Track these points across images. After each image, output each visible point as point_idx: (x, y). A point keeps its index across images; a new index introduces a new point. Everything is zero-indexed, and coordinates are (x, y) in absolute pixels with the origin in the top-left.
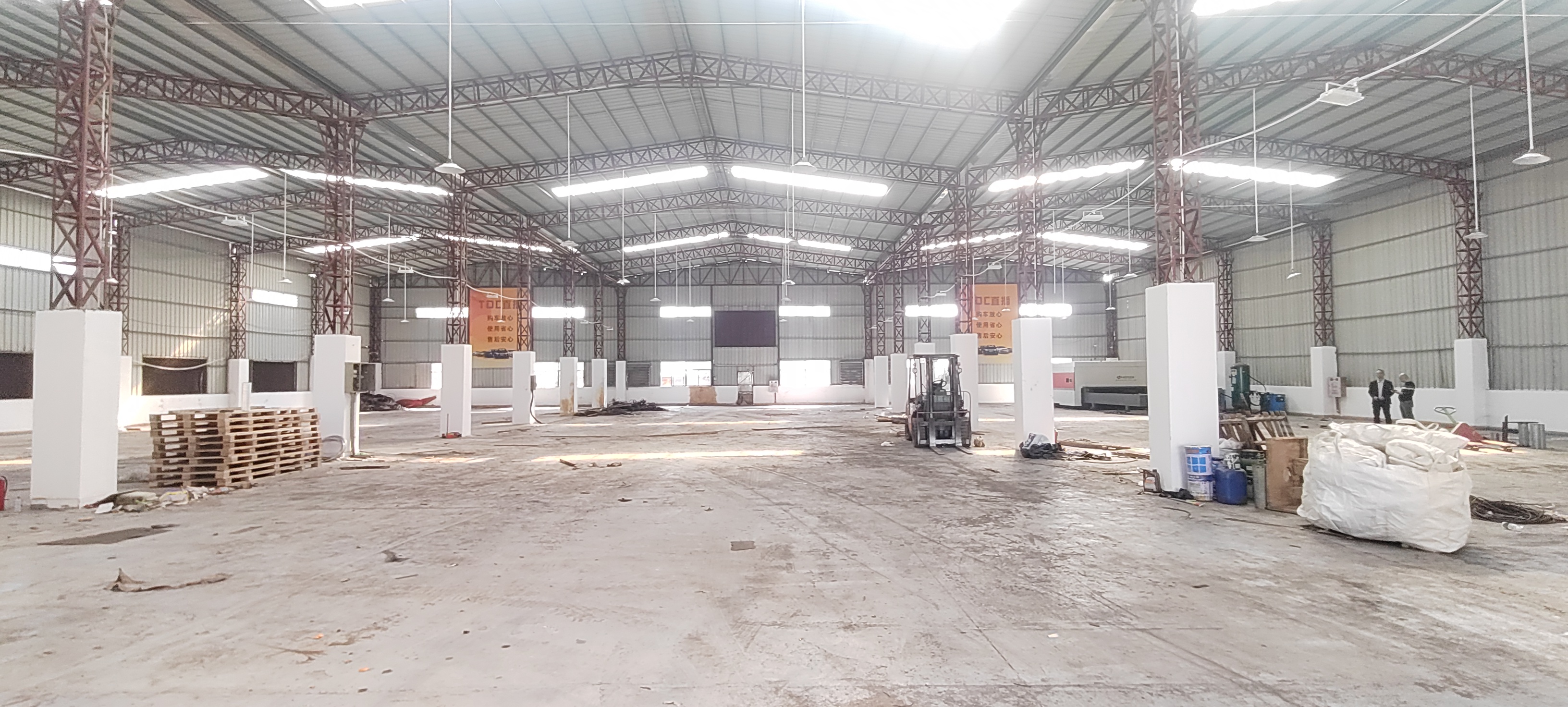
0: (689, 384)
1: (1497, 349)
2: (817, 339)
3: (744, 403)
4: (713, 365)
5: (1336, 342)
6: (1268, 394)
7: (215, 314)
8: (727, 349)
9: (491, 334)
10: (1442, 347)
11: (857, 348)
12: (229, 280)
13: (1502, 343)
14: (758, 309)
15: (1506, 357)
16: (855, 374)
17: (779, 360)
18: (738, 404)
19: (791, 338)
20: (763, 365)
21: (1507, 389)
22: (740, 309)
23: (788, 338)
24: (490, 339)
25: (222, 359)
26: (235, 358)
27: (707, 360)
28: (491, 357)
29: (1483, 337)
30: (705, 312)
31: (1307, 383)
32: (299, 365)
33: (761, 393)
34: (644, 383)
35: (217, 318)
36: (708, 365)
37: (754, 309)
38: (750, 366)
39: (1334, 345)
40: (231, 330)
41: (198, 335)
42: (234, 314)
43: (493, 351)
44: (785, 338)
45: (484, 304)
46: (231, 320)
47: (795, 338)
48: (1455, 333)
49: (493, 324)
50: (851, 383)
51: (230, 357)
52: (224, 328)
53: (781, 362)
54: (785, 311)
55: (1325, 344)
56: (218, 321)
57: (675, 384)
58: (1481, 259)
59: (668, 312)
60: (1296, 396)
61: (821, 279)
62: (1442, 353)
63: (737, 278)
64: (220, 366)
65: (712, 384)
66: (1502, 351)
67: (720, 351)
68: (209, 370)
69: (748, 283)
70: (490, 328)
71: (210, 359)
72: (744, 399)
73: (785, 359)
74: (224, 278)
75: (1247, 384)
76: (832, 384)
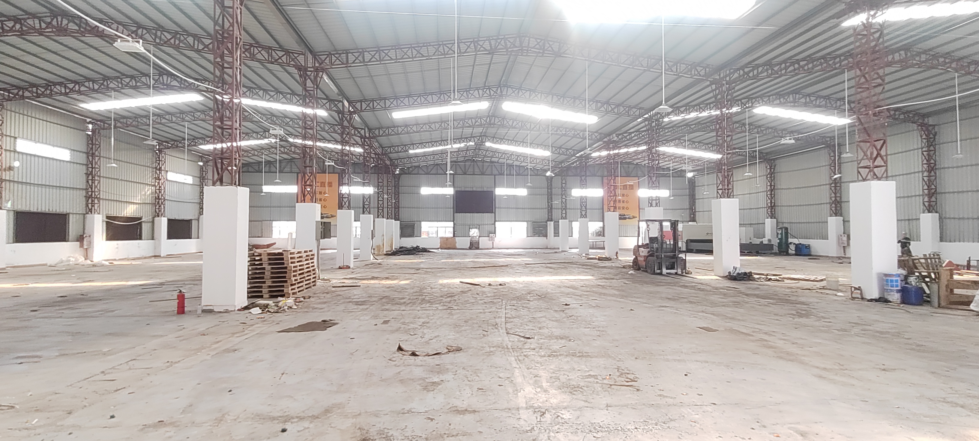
0: (440, 236)
1: (944, 220)
2: (518, 208)
3: (474, 248)
4: (454, 224)
5: (843, 215)
6: (800, 244)
7: (147, 188)
8: (463, 214)
10: (910, 218)
11: (542, 215)
12: (154, 166)
13: (948, 216)
14: (482, 190)
15: (950, 225)
16: (541, 230)
17: (495, 221)
18: (470, 248)
19: (503, 208)
20: (486, 224)
21: (950, 242)
22: (471, 190)
23: (501, 208)
25: (150, 217)
26: (158, 216)
27: (450, 221)
29: (936, 212)
30: (450, 191)
31: (825, 237)
32: (193, 221)
33: (484, 242)
34: (412, 235)
35: (148, 190)
36: (451, 224)
37: (480, 190)
38: (477, 225)
39: (841, 216)
40: (156, 198)
41: (137, 202)
42: (158, 188)
44: (499, 208)
46: (156, 192)
47: (505, 208)
50: (539, 236)
51: (155, 217)
52: (152, 197)
53: (496, 223)
54: (500, 191)
55: (836, 216)
56: (148, 193)
57: (430, 235)
58: (936, 169)
59: (425, 191)
60: (817, 246)
61: (521, 172)
62: (911, 221)
63: (469, 170)
64: (149, 222)
65: (454, 236)
66: (948, 220)
67: (459, 215)
68: (143, 224)
69: (476, 173)
71: (144, 217)
72: (474, 246)
73: (499, 221)
74: (152, 163)
75: (787, 238)
76: (528, 237)
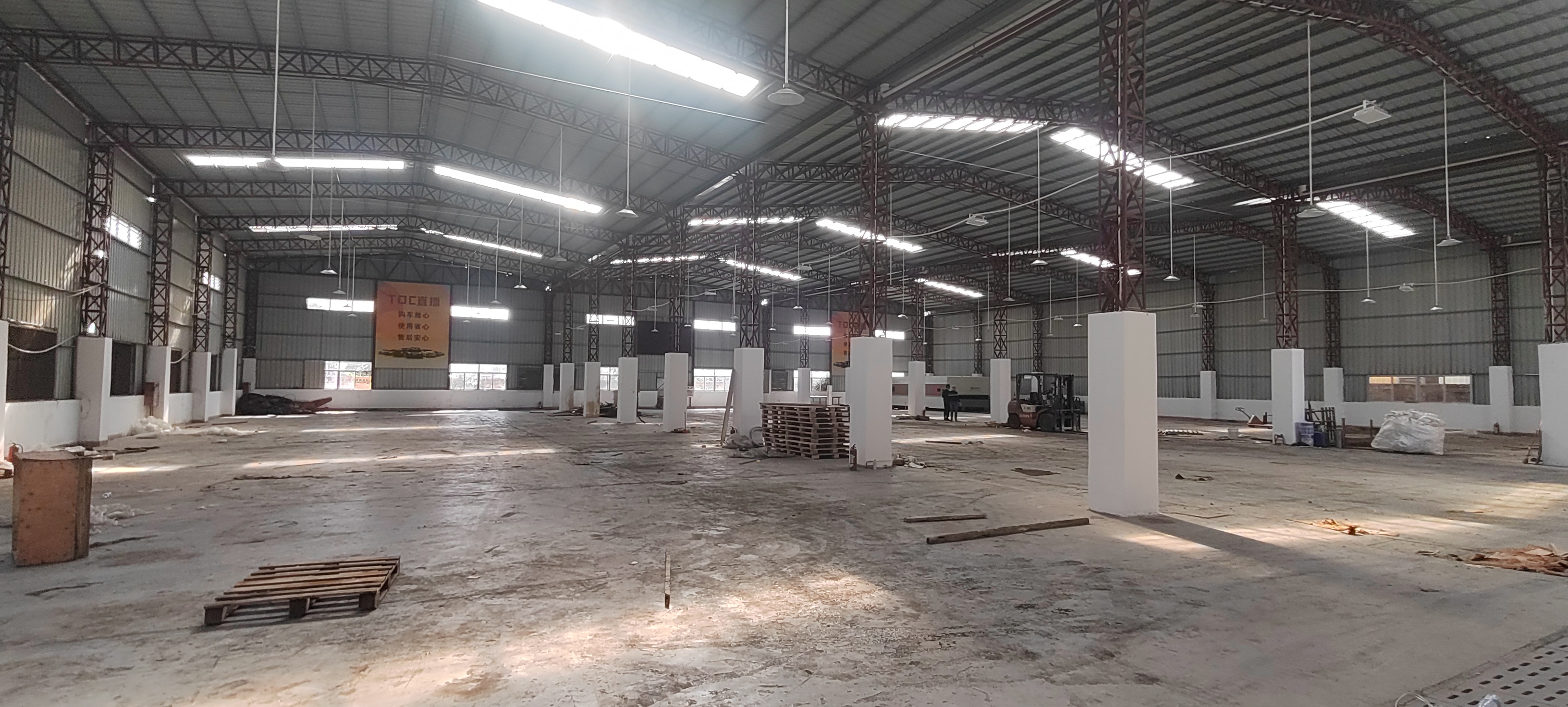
9: (401, 331)
24: (401, 337)
28: (402, 356)
43: (405, 350)
45: (395, 299)
48: (1200, 367)
49: (406, 320)
70: (401, 326)
